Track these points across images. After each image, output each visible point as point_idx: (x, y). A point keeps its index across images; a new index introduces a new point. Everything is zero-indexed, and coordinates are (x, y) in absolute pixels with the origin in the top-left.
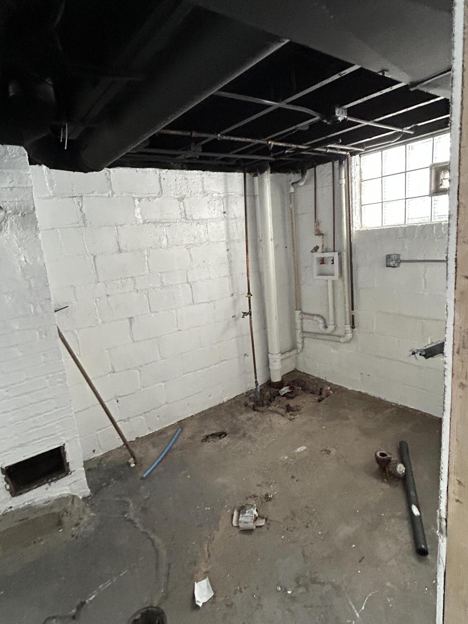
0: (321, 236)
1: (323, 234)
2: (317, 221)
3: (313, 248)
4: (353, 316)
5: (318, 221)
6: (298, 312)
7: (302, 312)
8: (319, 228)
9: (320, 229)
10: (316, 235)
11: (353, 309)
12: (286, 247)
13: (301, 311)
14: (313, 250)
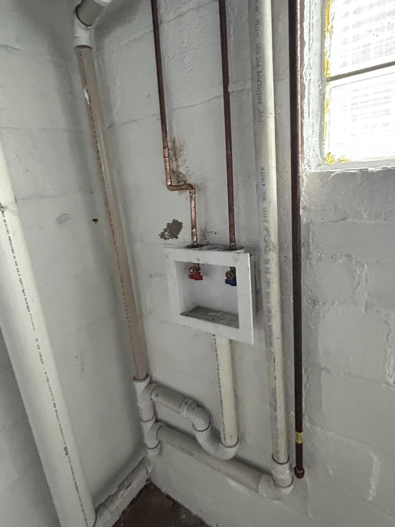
0: (187, 193)
1: (191, 187)
2: (170, 145)
3: (165, 227)
4: (299, 448)
5: (174, 142)
6: (140, 386)
7: (151, 382)
8: (178, 166)
9: (182, 170)
10: (171, 188)
11: (299, 428)
12: (95, 220)
13: (148, 380)
14: (165, 230)
